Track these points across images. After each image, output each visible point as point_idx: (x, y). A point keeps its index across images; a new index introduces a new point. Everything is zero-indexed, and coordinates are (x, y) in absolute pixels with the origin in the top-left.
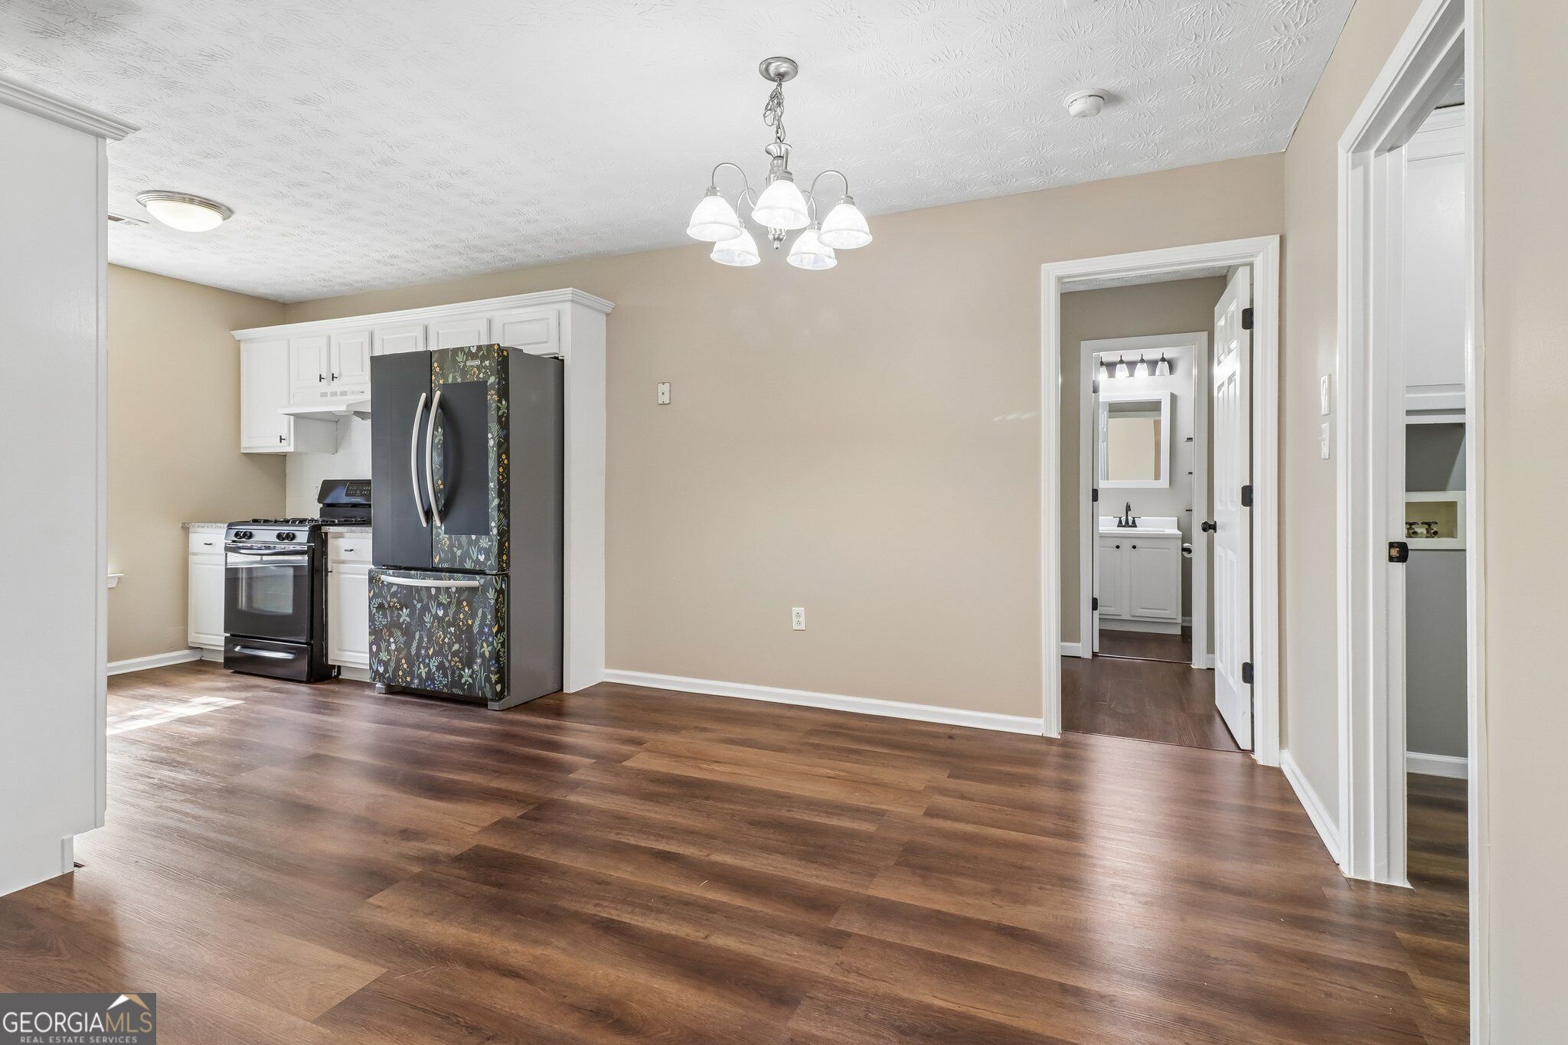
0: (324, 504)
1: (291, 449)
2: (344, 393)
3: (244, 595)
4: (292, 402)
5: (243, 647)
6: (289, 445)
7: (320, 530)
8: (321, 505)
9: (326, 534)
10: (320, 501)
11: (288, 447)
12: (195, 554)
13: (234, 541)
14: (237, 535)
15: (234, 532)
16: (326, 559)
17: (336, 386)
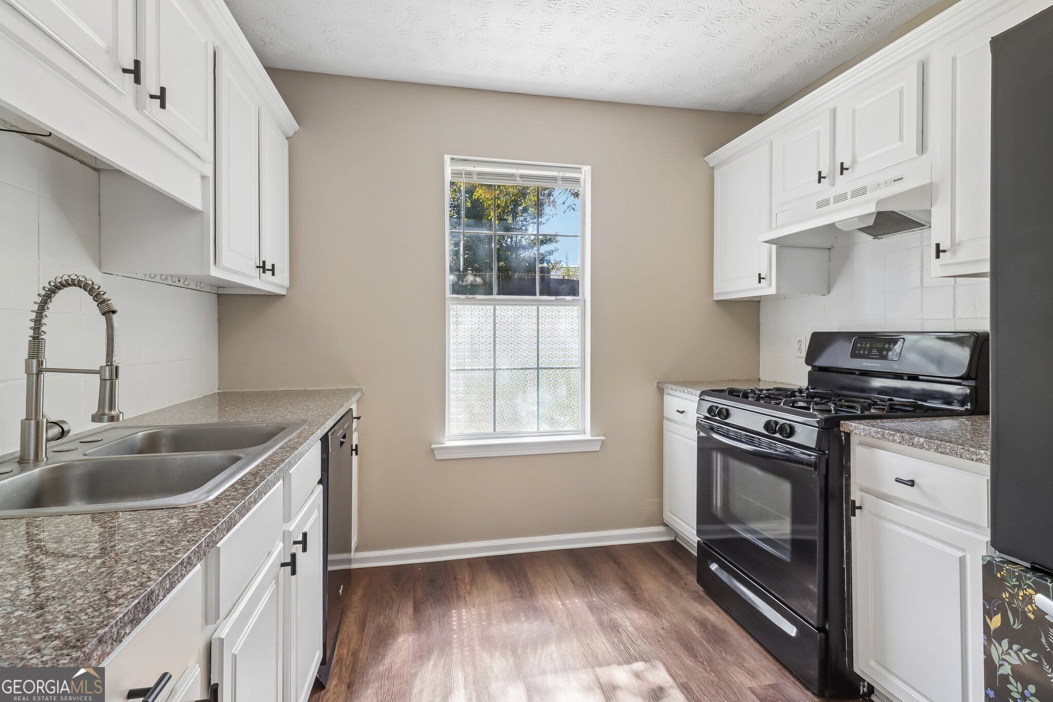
0: (813, 367)
1: (772, 291)
2: (862, 191)
3: (719, 491)
4: (774, 226)
5: (722, 566)
6: (770, 285)
7: (838, 425)
8: (810, 368)
9: (848, 435)
10: (809, 360)
11: (768, 289)
12: (668, 420)
13: (706, 418)
14: (710, 410)
15: (707, 405)
16: (848, 479)
17: (845, 184)
